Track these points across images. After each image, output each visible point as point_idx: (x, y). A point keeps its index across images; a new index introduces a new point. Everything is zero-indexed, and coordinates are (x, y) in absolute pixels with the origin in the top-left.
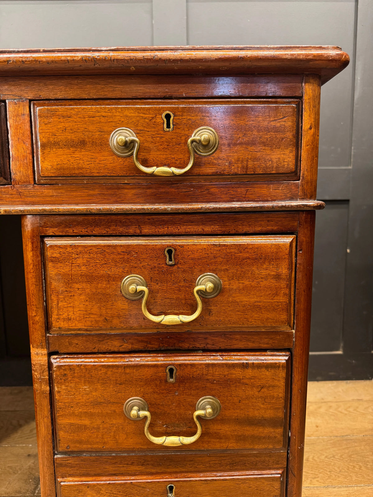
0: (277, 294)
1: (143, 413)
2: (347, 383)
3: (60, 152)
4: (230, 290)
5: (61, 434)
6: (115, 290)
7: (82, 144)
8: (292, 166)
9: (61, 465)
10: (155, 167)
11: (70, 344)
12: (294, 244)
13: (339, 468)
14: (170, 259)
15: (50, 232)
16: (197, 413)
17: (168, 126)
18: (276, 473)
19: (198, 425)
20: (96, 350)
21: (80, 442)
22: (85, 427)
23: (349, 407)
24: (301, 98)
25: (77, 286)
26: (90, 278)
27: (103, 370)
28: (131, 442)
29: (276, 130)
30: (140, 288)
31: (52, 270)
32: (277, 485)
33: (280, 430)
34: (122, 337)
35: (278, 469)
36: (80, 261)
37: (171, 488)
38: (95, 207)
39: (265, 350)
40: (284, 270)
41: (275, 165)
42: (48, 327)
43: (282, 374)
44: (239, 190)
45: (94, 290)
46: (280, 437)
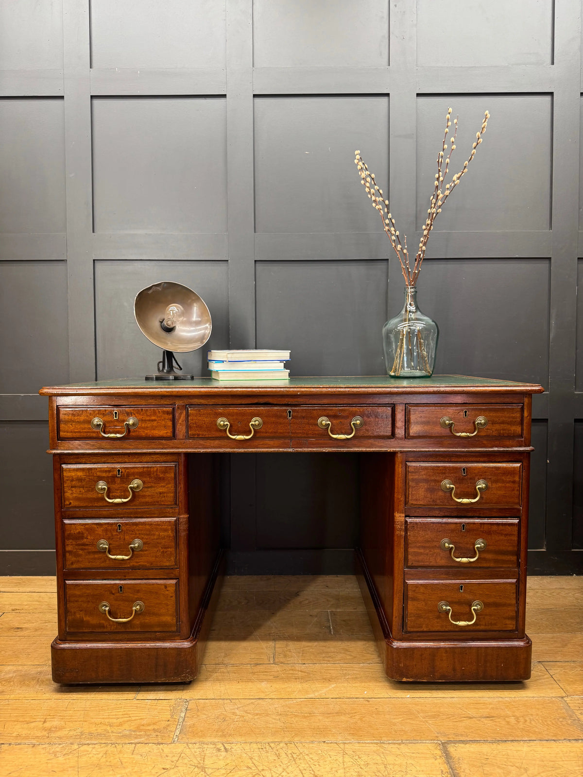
0: (513, 490)
1: (451, 546)
2: (550, 577)
3: (419, 426)
4: (492, 488)
5: (410, 557)
6: (439, 487)
7: (428, 423)
8: (520, 432)
9: (407, 574)
10: (461, 433)
11: (416, 512)
12: (521, 467)
14: (464, 473)
15: (411, 459)
16: (476, 546)
18: (514, 581)
19: (477, 552)
20: (427, 515)
21: (418, 561)
22: (421, 554)
23: (553, 593)
24: (523, 403)
25: (421, 484)
26: (427, 481)
27: (432, 525)
28: (443, 562)
29: (513, 418)
30: (452, 486)
31: (410, 477)
34: (440, 509)
35: (515, 579)
36: (423, 473)
37: (461, 587)
39: (508, 517)
40: (517, 479)
41: (512, 432)
42: (406, 503)
43: (516, 528)
44: (496, 442)
45: (428, 487)
46: (515, 561)
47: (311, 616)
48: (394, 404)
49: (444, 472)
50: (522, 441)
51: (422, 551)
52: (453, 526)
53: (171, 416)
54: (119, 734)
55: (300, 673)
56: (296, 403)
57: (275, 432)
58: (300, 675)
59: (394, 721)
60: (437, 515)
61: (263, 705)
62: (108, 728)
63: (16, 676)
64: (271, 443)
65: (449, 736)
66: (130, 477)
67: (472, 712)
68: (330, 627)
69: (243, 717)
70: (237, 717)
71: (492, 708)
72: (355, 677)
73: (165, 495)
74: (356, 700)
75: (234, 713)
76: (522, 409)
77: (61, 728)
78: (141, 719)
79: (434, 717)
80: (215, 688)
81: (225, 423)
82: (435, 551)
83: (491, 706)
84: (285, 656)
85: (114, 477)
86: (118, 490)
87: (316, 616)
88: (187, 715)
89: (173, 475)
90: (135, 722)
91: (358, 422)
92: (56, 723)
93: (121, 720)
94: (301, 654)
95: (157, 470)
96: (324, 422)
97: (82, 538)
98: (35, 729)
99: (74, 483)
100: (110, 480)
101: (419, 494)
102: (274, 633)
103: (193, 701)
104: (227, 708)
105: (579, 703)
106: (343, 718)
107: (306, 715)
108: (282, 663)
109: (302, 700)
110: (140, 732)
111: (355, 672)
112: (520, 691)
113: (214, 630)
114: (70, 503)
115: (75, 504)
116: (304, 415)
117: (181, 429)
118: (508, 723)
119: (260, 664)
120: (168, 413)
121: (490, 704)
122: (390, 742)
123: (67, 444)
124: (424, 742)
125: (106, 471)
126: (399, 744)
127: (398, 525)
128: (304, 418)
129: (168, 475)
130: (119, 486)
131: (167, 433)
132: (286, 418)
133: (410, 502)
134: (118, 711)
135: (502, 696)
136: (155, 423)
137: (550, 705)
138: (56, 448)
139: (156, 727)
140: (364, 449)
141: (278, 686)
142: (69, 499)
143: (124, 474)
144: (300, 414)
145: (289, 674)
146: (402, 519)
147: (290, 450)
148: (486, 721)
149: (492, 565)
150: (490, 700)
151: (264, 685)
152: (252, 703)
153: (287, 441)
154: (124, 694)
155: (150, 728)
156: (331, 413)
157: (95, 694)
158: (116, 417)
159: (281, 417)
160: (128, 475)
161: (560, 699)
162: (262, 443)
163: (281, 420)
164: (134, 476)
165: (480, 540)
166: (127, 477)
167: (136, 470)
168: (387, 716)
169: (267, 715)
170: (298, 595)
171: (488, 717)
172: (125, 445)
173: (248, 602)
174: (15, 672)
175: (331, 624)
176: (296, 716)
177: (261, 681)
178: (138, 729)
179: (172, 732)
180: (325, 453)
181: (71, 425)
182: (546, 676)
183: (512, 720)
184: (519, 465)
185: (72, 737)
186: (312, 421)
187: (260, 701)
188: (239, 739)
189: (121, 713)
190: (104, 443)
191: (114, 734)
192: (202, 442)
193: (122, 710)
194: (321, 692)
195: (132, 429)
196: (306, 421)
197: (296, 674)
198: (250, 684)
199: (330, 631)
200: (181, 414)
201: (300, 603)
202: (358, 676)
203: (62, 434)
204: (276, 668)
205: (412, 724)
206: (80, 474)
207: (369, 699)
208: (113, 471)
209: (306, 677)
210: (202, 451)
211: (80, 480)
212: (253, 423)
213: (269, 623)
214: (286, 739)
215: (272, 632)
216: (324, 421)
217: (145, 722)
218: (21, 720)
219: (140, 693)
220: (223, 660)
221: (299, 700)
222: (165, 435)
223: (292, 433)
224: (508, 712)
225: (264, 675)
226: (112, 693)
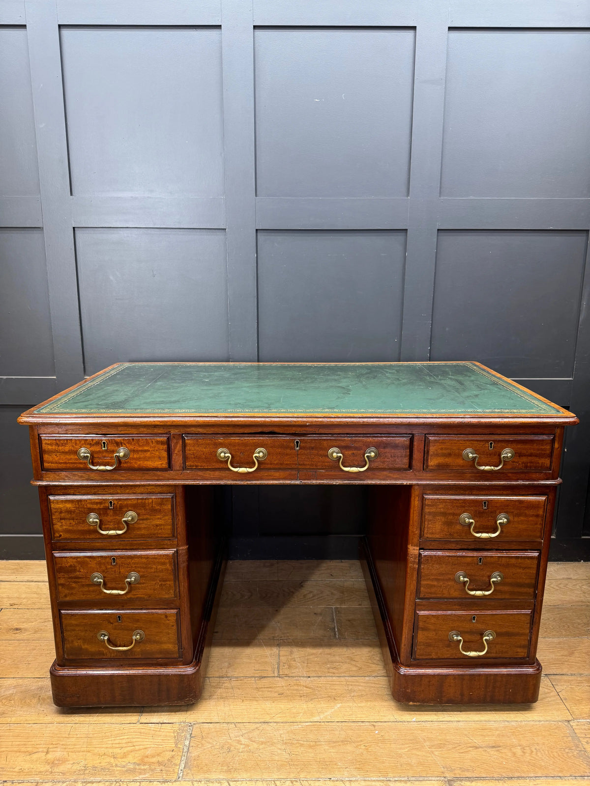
0: (536, 524)
1: (466, 579)
2: (558, 564)
3: (439, 458)
4: (514, 522)
5: (422, 589)
6: (457, 520)
7: (449, 455)
8: (549, 465)
9: (419, 605)
10: (484, 467)
11: (431, 545)
12: (546, 500)
13: (552, 626)
14: (485, 506)
15: (428, 492)
16: (492, 580)
17: (491, 447)
18: (528, 612)
19: (493, 586)
20: (443, 548)
21: (431, 593)
22: (434, 586)
23: (560, 584)
24: (555, 435)
25: (438, 518)
26: (444, 514)
27: (447, 558)
28: (455, 594)
29: (542, 450)
30: (471, 521)
31: (427, 510)
32: (529, 618)
33: (532, 590)
34: (457, 542)
35: (529, 610)
36: (441, 506)
37: (474, 617)
38: (450, 482)
39: (527, 550)
40: (541, 512)
41: (540, 465)
42: (421, 536)
43: (536, 562)
44: (522, 476)
45: (446, 520)
46: (532, 593)
47: (315, 613)
48: (413, 434)
49: (465, 505)
50: (549, 473)
51: (435, 583)
52: (469, 560)
53: (165, 447)
54: (123, 769)
55: (305, 689)
56: (305, 432)
57: (281, 464)
58: (305, 692)
59: (400, 751)
60: (453, 548)
61: (267, 730)
62: (112, 760)
63: (16, 692)
64: (277, 474)
65: (456, 772)
66: (123, 509)
67: (477, 741)
68: (334, 628)
69: (248, 746)
70: (242, 746)
71: (499, 735)
72: (360, 694)
73: (162, 527)
74: (362, 724)
75: (239, 742)
76: (553, 441)
77: (63, 761)
78: (145, 748)
79: (440, 746)
80: (219, 708)
81: (227, 455)
82: (449, 583)
83: (498, 732)
84: (290, 667)
85: (107, 509)
86: (111, 522)
87: (321, 614)
88: (192, 744)
89: (169, 507)
90: (140, 752)
91: (373, 454)
92: (58, 754)
93: (125, 750)
94: (306, 664)
95: (153, 501)
96: (335, 455)
97: (75, 571)
98: (38, 763)
99: (63, 515)
100: (101, 512)
101: (435, 528)
102: (278, 636)
103: (197, 726)
104: (232, 735)
105: (585, 729)
106: (349, 748)
107: (312, 744)
108: (287, 676)
109: (307, 724)
110: (144, 765)
111: (360, 688)
112: (526, 712)
113: (217, 632)
114: (61, 536)
115: (65, 536)
116: (313, 445)
117: (177, 459)
118: (514, 754)
119: (265, 677)
120: (162, 443)
121: (497, 729)
122: (396, 779)
123: (51, 475)
124: (430, 778)
125: (97, 503)
126: (405, 782)
127: (412, 557)
128: (313, 448)
129: (165, 507)
130: (112, 518)
131: (162, 464)
132: (293, 448)
133: (426, 536)
134: (122, 737)
135: (508, 719)
136: (149, 453)
137: (556, 731)
138: (41, 479)
139: (160, 759)
140: (378, 482)
141: (282, 706)
142: (58, 531)
143: (117, 506)
144: (308, 445)
145: (294, 690)
146: (416, 552)
147: (298, 482)
148: (492, 752)
149: (507, 596)
150: (496, 725)
151: (268, 705)
152: (257, 728)
153: (294, 472)
154: (128, 716)
155: (154, 760)
156: (343, 444)
157: (98, 716)
158: (104, 447)
159: (287, 447)
160: (121, 507)
161: (566, 724)
162: (266, 474)
163: (288, 451)
164: (128, 508)
165: (496, 573)
166: (120, 509)
167: (130, 502)
168: (393, 746)
169: (273, 744)
170: (302, 586)
171: (493, 747)
172: (116, 476)
173: (251, 595)
174: (15, 687)
175: (336, 625)
176: (302, 745)
177: (266, 698)
178: (142, 762)
179: (176, 765)
180: (335, 485)
181: (56, 455)
182: (552, 694)
183: (518, 751)
184: (544, 498)
185: (75, 772)
186: (321, 452)
187: (265, 726)
188: (245, 775)
189: (124, 741)
190: (92, 475)
191: (118, 768)
192: (200, 473)
193: (126, 737)
194: (326, 714)
195: (123, 460)
196: (315, 452)
197: (301, 690)
198: (255, 703)
199: (335, 634)
200: (177, 443)
201: (305, 596)
202: (364, 693)
203: (46, 465)
204: (281, 683)
205: (418, 755)
206: (69, 506)
207: (374, 724)
208: (105, 503)
209: (310, 696)
210: (201, 483)
211: (69, 512)
212: (257, 455)
213: (273, 623)
214: (292, 776)
215: (276, 635)
216: (335, 453)
217: (149, 752)
218: (23, 749)
219: (144, 714)
220: (227, 672)
221: (304, 724)
222: (160, 466)
223: (299, 464)
224: (514, 740)
225: (268, 691)
226: (115, 714)
